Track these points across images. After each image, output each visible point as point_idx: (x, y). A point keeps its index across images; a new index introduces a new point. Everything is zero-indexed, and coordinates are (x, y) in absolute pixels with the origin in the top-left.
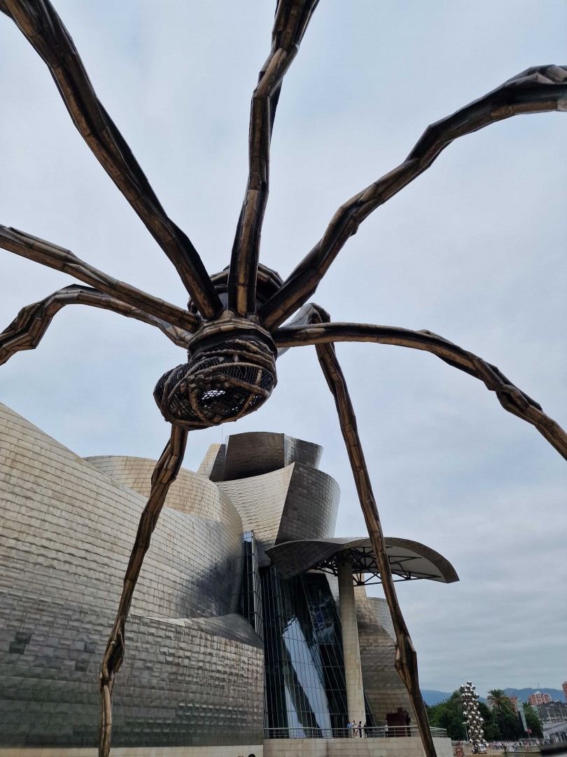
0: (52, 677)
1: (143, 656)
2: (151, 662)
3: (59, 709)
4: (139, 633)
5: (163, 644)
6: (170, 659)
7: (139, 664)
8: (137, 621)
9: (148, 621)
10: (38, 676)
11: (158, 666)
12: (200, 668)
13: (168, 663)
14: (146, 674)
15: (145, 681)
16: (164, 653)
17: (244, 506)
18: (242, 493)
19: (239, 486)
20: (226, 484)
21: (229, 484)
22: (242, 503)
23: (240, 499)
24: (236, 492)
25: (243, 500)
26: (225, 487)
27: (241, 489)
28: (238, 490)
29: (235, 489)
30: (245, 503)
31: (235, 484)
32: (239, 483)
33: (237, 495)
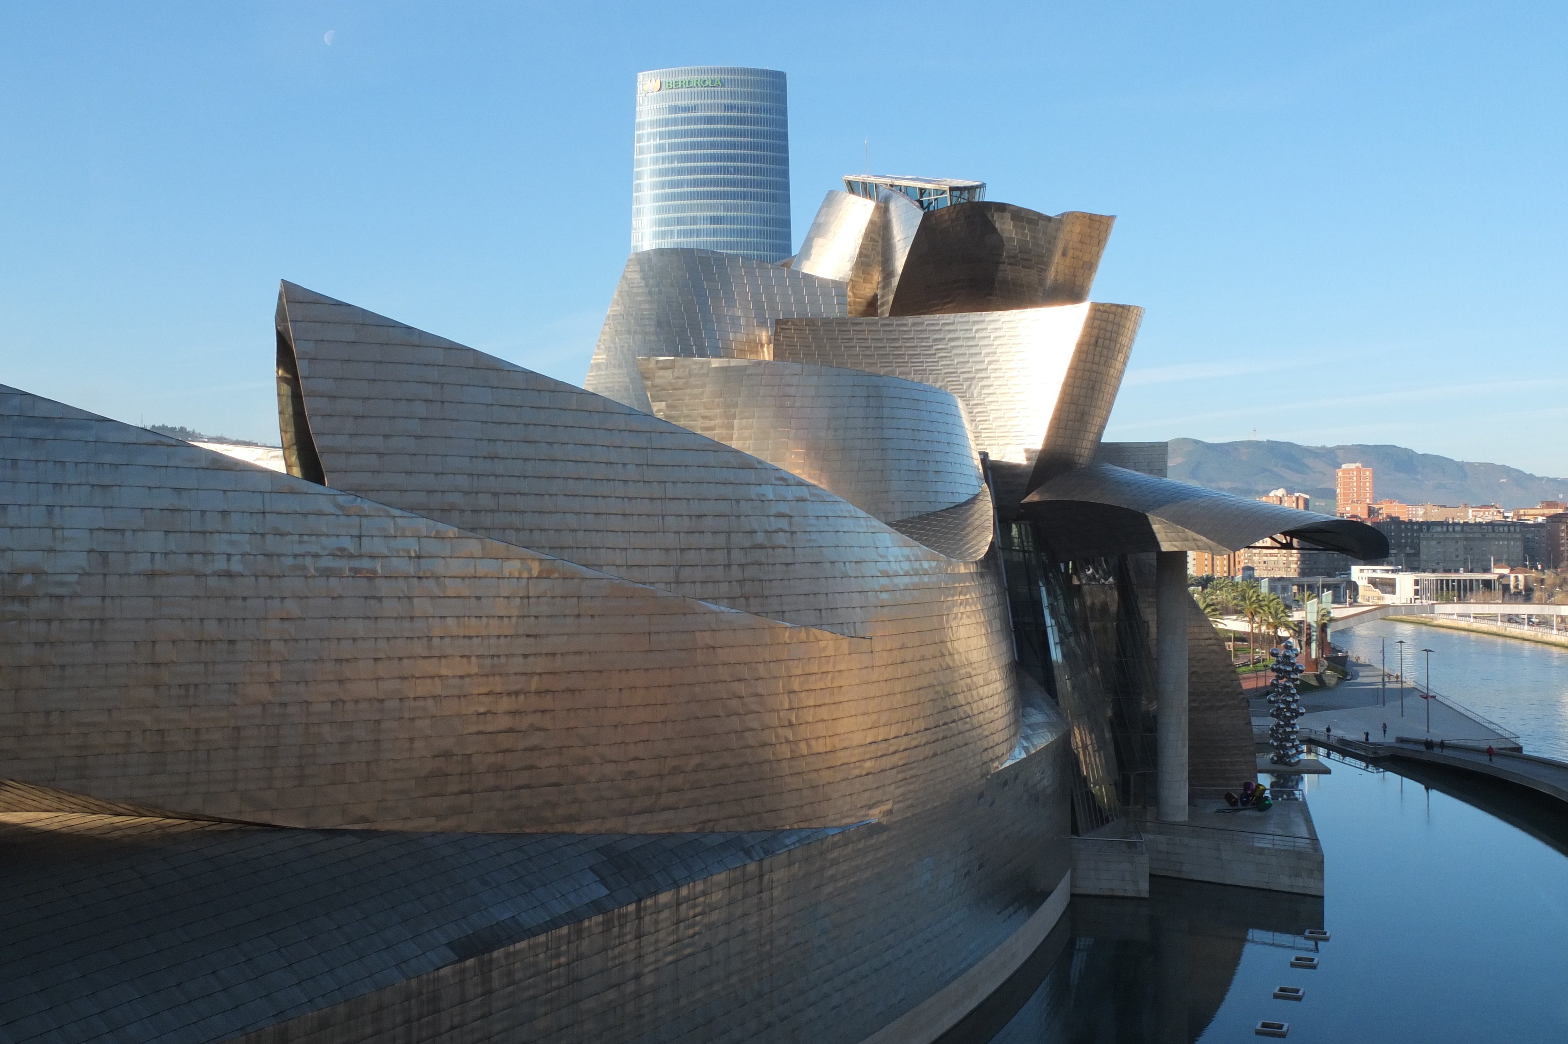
17: (953, 381)
18: (945, 349)
19: (938, 330)
20: (905, 322)
21: (914, 324)
22: (946, 373)
23: (940, 363)
24: (932, 346)
25: (949, 365)
26: (903, 331)
27: (944, 339)
28: (935, 340)
29: (929, 338)
30: (954, 373)
31: (927, 325)
32: (938, 324)
33: (933, 352)
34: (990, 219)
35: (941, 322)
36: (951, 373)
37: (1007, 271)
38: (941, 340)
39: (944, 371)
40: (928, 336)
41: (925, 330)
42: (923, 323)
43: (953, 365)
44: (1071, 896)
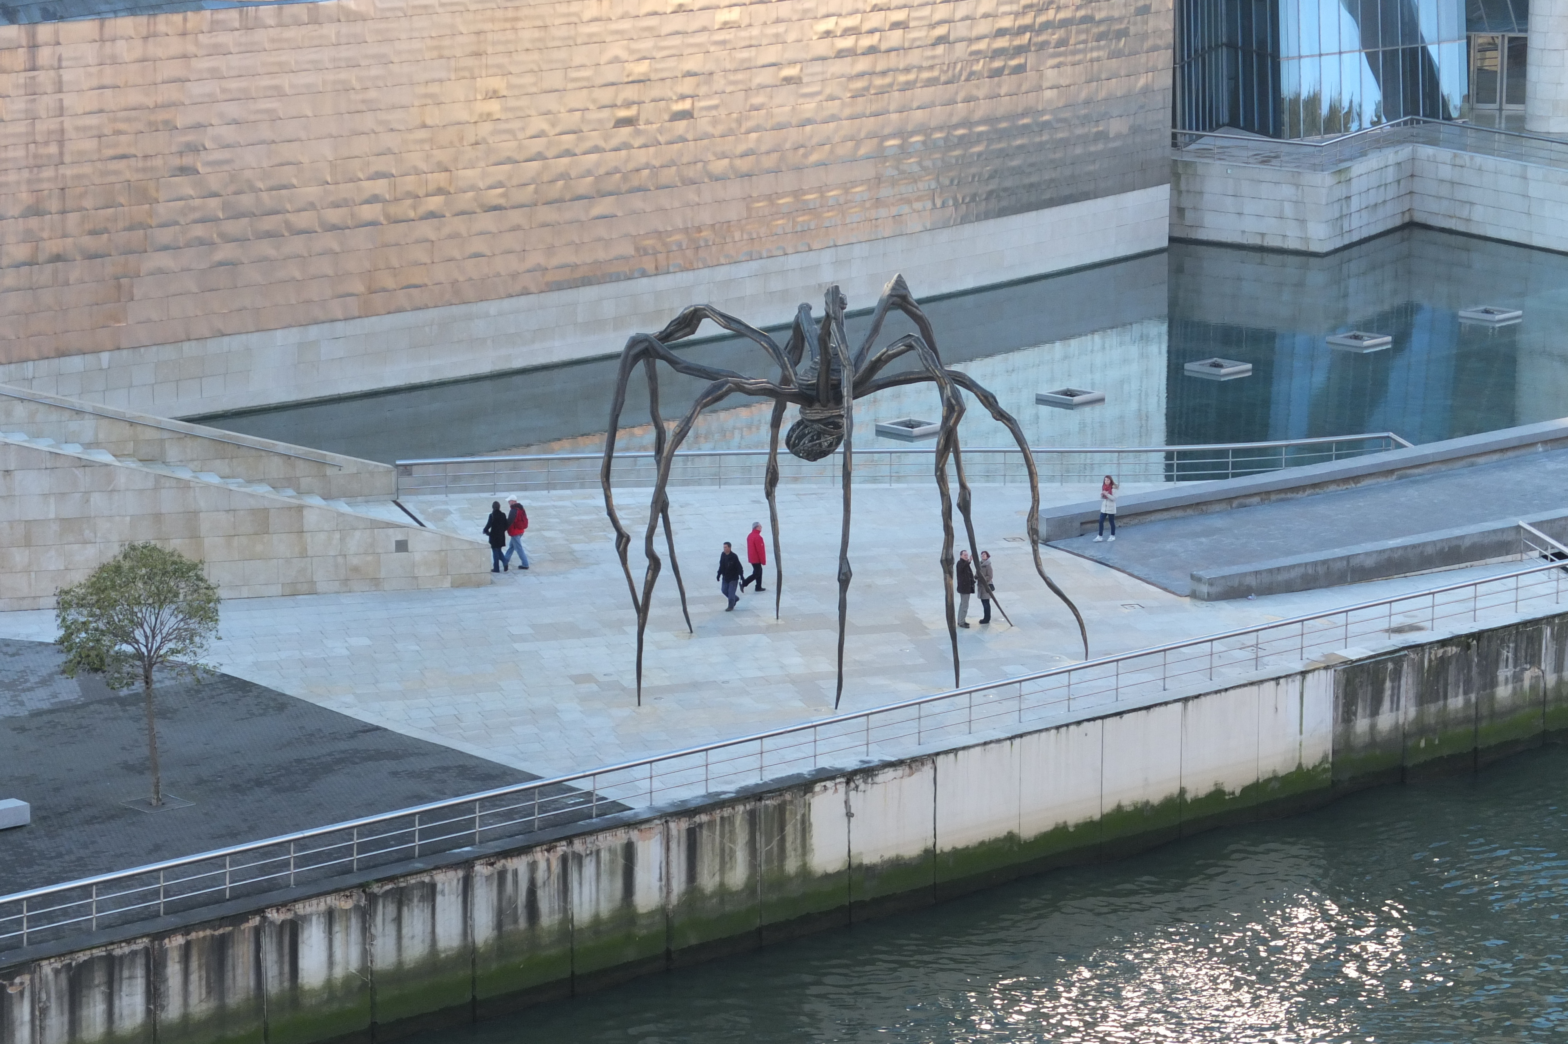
0: (568, 153)
1: (771, 55)
2: (792, 63)
3: (596, 211)
6: (847, 43)
7: (763, 77)
10: (539, 156)
11: (817, 67)
12: (941, 40)
13: (841, 54)
14: (784, 95)
15: (782, 113)
16: (828, 34)
44: (1172, 239)
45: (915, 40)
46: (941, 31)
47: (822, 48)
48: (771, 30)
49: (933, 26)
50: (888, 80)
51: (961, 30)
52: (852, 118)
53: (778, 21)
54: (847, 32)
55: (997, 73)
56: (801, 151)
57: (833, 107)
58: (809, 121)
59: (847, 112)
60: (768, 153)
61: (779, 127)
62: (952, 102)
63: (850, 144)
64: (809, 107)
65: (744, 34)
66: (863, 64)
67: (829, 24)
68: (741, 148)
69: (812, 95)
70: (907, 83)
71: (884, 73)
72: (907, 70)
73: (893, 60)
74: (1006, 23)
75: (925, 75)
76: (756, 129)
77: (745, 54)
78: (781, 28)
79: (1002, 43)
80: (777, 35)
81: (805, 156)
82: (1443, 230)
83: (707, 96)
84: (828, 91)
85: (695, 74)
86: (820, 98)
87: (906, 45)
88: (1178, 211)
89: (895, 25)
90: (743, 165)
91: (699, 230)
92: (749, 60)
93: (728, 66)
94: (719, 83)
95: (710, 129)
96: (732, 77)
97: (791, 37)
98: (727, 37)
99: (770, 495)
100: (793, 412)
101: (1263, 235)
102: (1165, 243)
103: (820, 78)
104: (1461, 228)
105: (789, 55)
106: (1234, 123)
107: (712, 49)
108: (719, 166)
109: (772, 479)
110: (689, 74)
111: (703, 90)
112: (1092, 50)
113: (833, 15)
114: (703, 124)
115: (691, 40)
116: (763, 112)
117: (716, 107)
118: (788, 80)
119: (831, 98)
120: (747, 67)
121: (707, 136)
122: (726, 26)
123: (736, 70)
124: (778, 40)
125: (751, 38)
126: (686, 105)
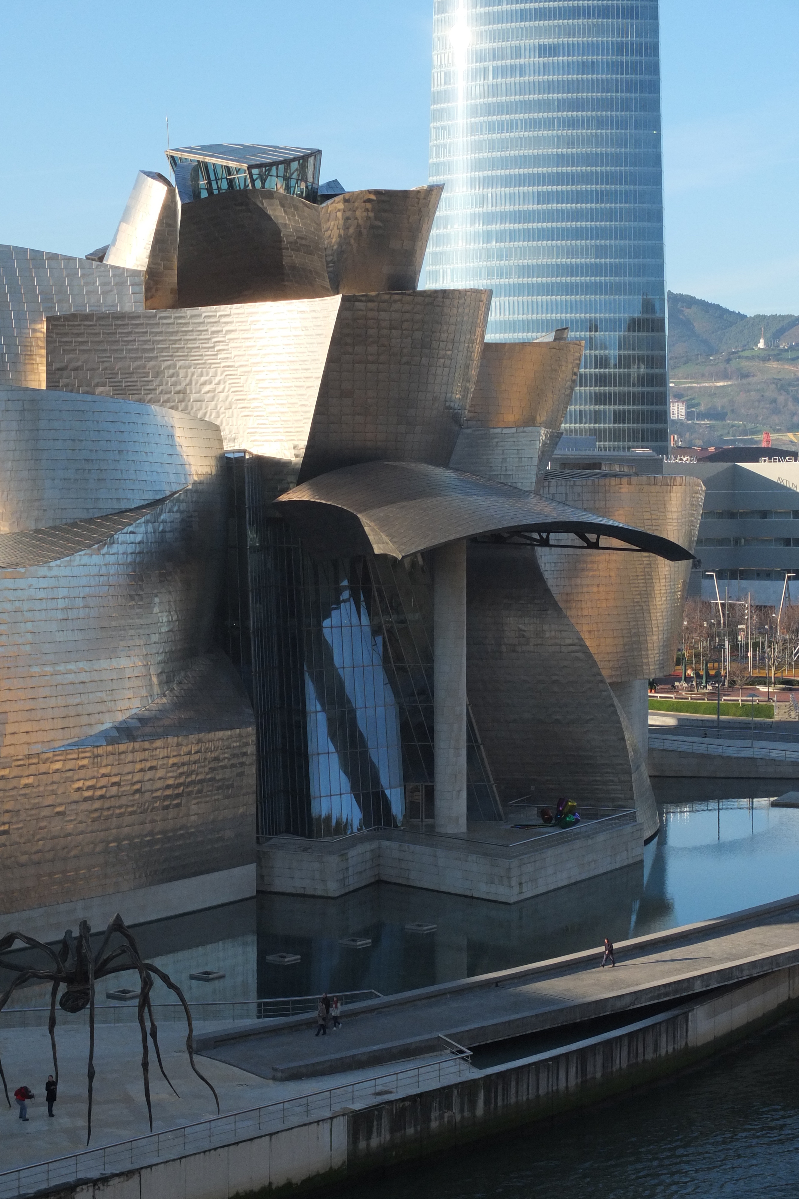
1: (50, 800)
2: (61, 805)
4: (39, 774)
5: (76, 777)
6: (89, 794)
7: (46, 812)
8: (35, 761)
9: (50, 755)
11: (74, 806)
12: (137, 791)
13: (86, 799)
14: (57, 821)
15: (56, 831)
16: (79, 789)
17: (231, 375)
18: (222, 342)
19: (216, 322)
20: (183, 315)
21: (192, 317)
22: (224, 367)
23: (219, 356)
24: (210, 339)
25: (227, 358)
26: (181, 324)
27: (222, 331)
28: (213, 333)
29: (207, 330)
30: (231, 366)
31: (205, 317)
32: (215, 316)
33: (212, 345)
34: (260, 205)
35: (219, 314)
36: (229, 366)
37: (290, 258)
38: (218, 332)
39: (223, 364)
40: (206, 328)
41: (204, 323)
42: (200, 315)
43: (231, 358)
44: (258, 892)
45: (124, 791)
46: (137, 787)
47: (76, 796)
48: (50, 788)
49: (133, 784)
50: (110, 812)
51: (148, 786)
52: (92, 832)
53: (53, 783)
54: (89, 788)
55: (167, 807)
56: (66, 850)
57: (82, 827)
58: (70, 835)
59: (90, 829)
60: (49, 851)
61: (54, 838)
62: (143, 823)
63: (91, 846)
64: (70, 827)
65: (35, 790)
66: (97, 805)
67: (80, 784)
68: (35, 849)
69: (72, 821)
70: (121, 814)
71: (108, 809)
72: (120, 807)
73: (113, 802)
74: (170, 782)
75: (130, 809)
76: (43, 839)
77: (36, 801)
78: (54, 787)
79: (169, 792)
80: (52, 790)
81: (68, 852)
82: (395, 884)
83: (17, 823)
84: (79, 819)
85: (11, 811)
86: (75, 822)
87: (120, 794)
88: (260, 877)
89: (114, 784)
90: (36, 858)
91: (13, 892)
92: (38, 803)
93: (27, 807)
94: (23, 815)
95: (18, 840)
96: (30, 813)
97: (60, 792)
98: (27, 792)
99: (51, 1031)
100: (63, 988)
101: (304, 888)
102: (254, 894)
103: (75, 812)
104: (404, 882)
105: (59, 800)
106: (288, 831)
107: (19, 798)
108: (24, 859)
109: (52, 1024)
110: (7, 811)
111: (15, 819)
112: (215, 795)
113: (81, 779)
114: (15, 837)
115: (7, 794)
116: (46, 830)
117: (21, 828)
118: (59, 813)
119: (81, 822)
120: (37, 807)
121: (17, 843)
122: (26, 786)
123: (32, 809)
124: (53, 793)
125: (39, 792)
126: (6, 827)
